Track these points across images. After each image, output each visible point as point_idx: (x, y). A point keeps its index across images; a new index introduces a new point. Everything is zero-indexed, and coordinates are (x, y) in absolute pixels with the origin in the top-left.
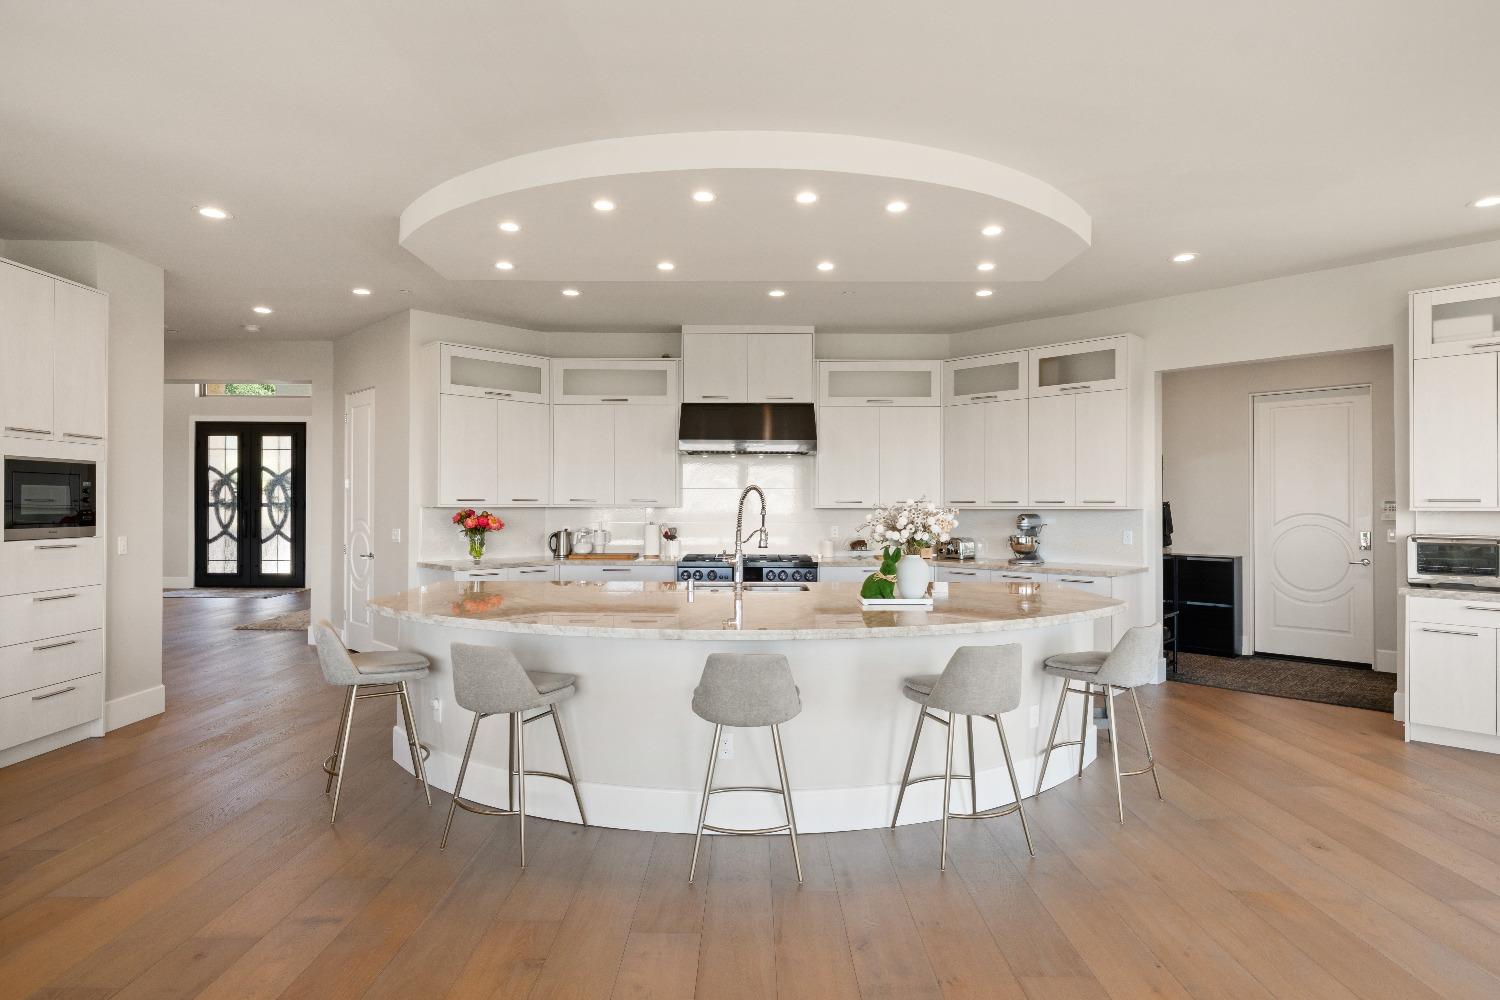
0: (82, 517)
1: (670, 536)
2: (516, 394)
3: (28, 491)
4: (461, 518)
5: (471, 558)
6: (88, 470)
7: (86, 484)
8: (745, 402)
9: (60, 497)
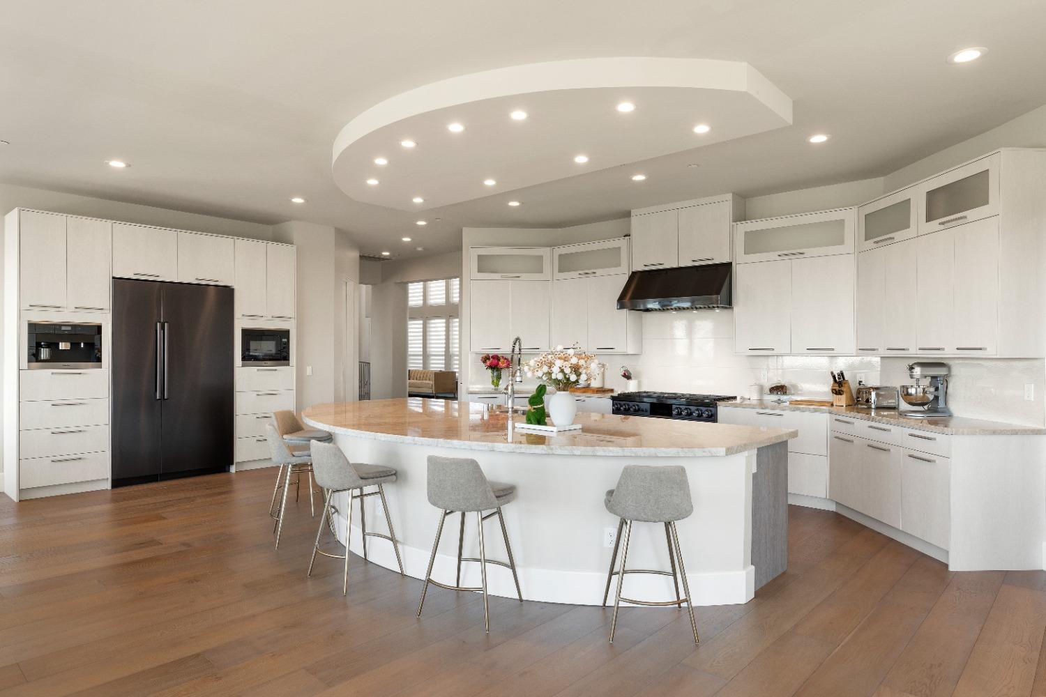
0: (281, 356)
1: (627, 376)
2: (524, 276)
3: (253, 345)
4: (486, 359)
5: (493, 387)
6: (286, 333)
7: (286, 340)
8: (675, 266)
9: (269, 347)
